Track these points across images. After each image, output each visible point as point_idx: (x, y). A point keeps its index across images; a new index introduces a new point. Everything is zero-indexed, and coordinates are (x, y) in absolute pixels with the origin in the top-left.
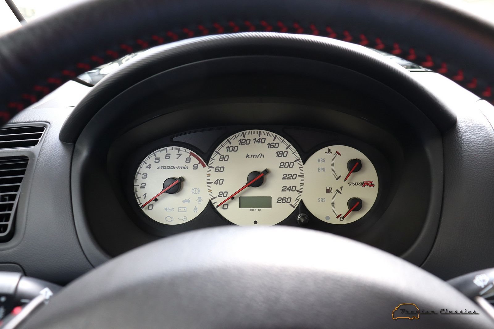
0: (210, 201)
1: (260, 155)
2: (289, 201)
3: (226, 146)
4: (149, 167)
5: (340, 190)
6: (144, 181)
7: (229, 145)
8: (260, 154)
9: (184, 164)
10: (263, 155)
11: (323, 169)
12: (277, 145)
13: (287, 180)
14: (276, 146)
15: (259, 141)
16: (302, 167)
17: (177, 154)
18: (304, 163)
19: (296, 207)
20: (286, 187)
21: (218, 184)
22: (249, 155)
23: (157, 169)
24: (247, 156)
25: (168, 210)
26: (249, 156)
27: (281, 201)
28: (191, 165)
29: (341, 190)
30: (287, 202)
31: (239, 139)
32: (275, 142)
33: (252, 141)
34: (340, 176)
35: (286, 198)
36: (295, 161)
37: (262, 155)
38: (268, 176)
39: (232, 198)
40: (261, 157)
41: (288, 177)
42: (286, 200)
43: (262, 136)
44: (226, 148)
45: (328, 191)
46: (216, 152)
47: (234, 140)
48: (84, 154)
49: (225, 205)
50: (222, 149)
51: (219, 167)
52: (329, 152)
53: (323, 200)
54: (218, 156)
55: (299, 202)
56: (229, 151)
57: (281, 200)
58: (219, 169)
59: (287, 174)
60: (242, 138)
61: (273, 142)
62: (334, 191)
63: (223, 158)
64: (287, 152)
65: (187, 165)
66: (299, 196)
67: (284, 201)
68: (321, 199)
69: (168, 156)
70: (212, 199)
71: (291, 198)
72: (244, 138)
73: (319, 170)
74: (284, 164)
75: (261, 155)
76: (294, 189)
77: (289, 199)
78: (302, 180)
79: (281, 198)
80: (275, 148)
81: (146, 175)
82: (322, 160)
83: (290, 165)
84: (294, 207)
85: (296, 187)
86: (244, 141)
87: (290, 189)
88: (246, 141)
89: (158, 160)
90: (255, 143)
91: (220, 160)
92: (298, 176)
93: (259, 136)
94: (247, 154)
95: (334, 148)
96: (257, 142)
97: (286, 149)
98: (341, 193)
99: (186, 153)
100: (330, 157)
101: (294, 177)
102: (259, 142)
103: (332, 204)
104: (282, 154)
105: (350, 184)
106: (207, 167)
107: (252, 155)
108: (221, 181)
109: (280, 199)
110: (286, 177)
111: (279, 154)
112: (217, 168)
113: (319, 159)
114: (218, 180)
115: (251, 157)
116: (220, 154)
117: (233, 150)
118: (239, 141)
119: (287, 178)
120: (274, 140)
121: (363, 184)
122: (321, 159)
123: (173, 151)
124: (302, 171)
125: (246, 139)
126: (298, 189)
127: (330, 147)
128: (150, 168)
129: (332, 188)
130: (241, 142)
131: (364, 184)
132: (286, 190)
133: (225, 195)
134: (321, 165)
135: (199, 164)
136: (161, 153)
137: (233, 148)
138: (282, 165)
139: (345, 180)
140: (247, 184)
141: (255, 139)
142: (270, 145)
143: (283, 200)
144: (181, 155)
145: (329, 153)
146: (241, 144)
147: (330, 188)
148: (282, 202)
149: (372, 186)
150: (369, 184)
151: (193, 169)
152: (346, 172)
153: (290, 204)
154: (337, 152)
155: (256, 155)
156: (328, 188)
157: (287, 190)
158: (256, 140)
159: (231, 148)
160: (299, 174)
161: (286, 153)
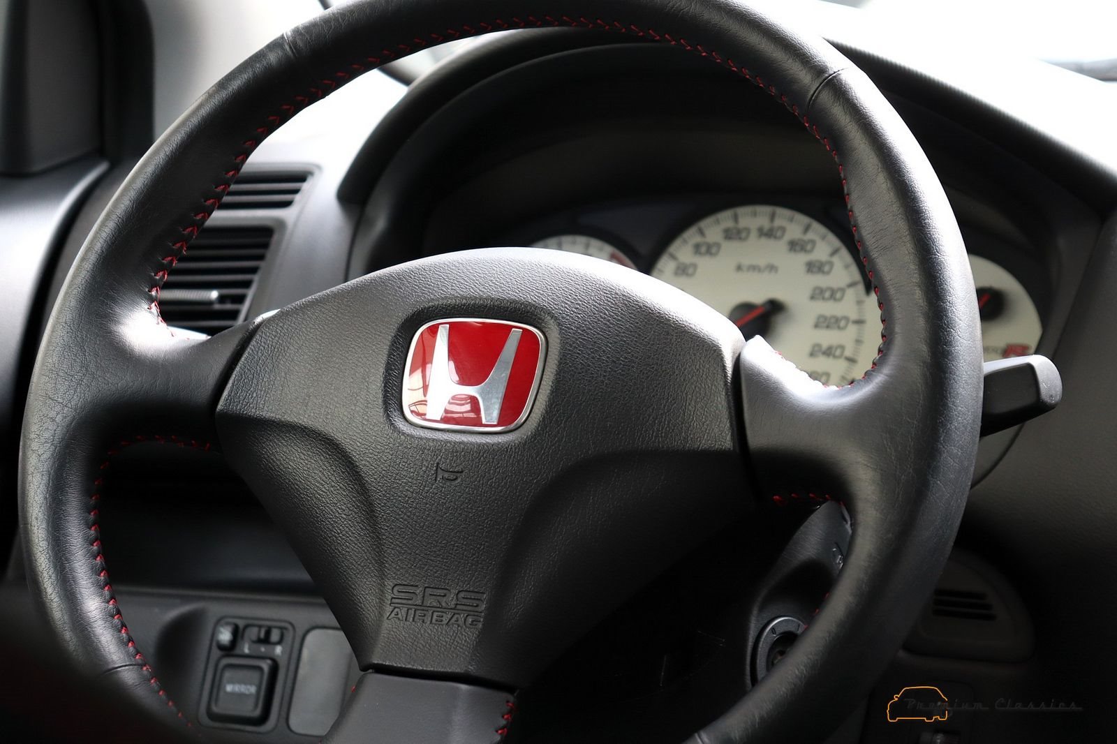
1: (769, 266)
2: (824, 380)
3: (694, 241)
7: (698, 239)
10: (777, 268)
12: (810, 245)
13: (824, 329)
14: (808, 248)
15: (769, 234)
16: (863, 302)
18: (868, 292)
20: (821, 346)
22: (743, 266)
24: (739, 268)
26: (742, 269)
31: (724, 226)
32: (806, 238)
33: (754, 234)
35: (818, 373)
36: (848, 286)
37: (772, 268)
38: (781, 317)
40: (769, 272)
43: (778, 222)
44: (694, 246)
46: (670, 254)
47: (713, 228)
48: (380, 224)
50: (683, 249)
54: (675, 264)
56: (699, 254)
59: (825, 317)
60: (732, 224)
61: (803, 237)
63: (683, 271)
64: (832, 263)
66: (849, 370)
71: (828, 374)
72: (737, 224)
74: (822, 291)
76: (837, 353)
77: (824, 377)
78: (860, 332)
80: (805, 251)
83: (834, 295)
85: (843, 347)
86: (734, 232)
87: (829, 352)
88: (739, 232)
90: (759, 238)
91: (675, 274)
92: (852, 322)
93: (772, 223)
94: (740, 264)
96: (764, 235)
97: (830, 256)
99: (601, 253)
101: (842, 323)
102: (769, 237)
104: (818, 267)
107: (749, 267)
110: (825, 323)
111: (813, 268)
115: (747, 271)
116: (678, 261)
117: (709, 252)
118: (723, 231)
120: (804, 234)
121: (1003, 349)
123: (575, 246)
124: (861, 311)
125: (740, 226)
126: (848, 353)
130: (729, 235)
131: (1008, 351)
132: (819, 353)
137: (709, 247)
138: (818, 294)
141: (762, 228)
142: (794, 246)
146: (728, 239)
155: (759, 267)
157: (822, 353)
158: (764, 231)
159: (703, 249)
160: (853, 316)
161: (827, 266)
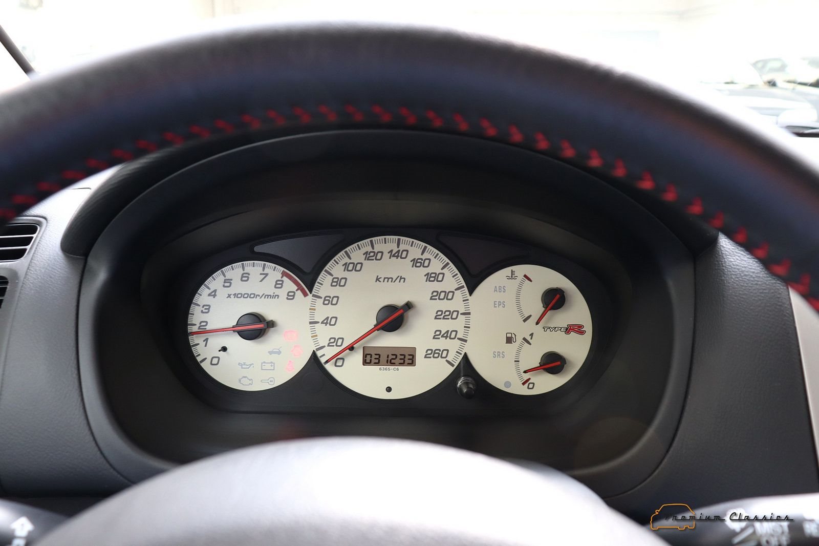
0: (314, 354)
1: (399, 278)
2: (444, 355)
3: (343, 262)
4: (213, 294)
5: (528, 338)
6: (204, 317)
7: (347, 260)
8: (399, 276)
9: (271, 290)
10: (404, 279)
11: (502, 304)
12: (427, 262)
13: (442, 320)
14: (426, 264)
15: (397, 255)
16: (468, 300)
17: (261, 274)
18: (471, 293)
19: (456, 365)
20: (440, 331)
21: (328, 325)
22: (380, 278)
23: (228, 297)
24: (378, 279)
25: (243, 366)
26: (380, 280)
27: (432, 356)
28: (283, 293)
29: (531, 339)
30: (442, 357)
31: (364, 250)
32: (424, 257)
33: (386, 255)
34: (530, 316)
35: (440, 350)
36: (456, 290)
38: (410, 313)
39: (351, 348)
40: (400, 282)
41: (443, 315)
42: (440, 353)
43: (402, 247)
44: (343, 265)
45: (509, 340)
46: (326, 271)
47: (357, 252)
48: (101, 276)
49: (338, 360)
50: (336, 267)
51: (330, 297)
52: (512, 275)
53: (501, 355)
54: (330, 278)
55: (461, 356)
56: (348, 270)
57: (432, 354)
58: (331, 299)
59: (442, 311)
60: (369, 249)
61: (421, 257)
62: (519, 339)
63: (337, 282)
64: (443, 274)
65: (277, 291)
66: (462, 347)
67: (436, 355)
68: (498, 352)
69: (245, 277)
70: (318, 349)
71: (448, 351)
72: (373, 249)
73: (495, 304)
74: (438, 293)
75: (401, 278)
76: (453, 336)
77: (445, 353)
78: (467, 321)
79: (432, 350)
80: (424, 267)
81: (208, 308)
82: (500, 289)
83: (447, 296)
84: (453, 365)
85: (456, 331)
86: (372, 254)
87: (447, 335)
88: (376, 254)
89: (228, 282)
90: (390, 258)
91: (332, 285)
92: (461, 314)
93: (398, 247)
94: (378, 276)
95: (521, 270)
96: (394, 256)
97: (442, 269)
98: (530, 344)
99: (275, 272)
101: (454, 316)
102: (397, 257)
103: (515, 361)
104: (434, 277)
105: (546, 328)
106: (310, 295)
107: (385, 278)
108: (334, 320)
109: (429, 352)
110: (441, 315)
111: (430, 277)
112: (327, 298)
113: (496, 287)
114: (328, 318)
115: (384, 281)
116: (332, 275)
117: (354, 269)
118: (364, 254)
119: (442, 317)
120: (422, 254)
121: (567, 329)
122: (499, 287)
123: (254, 268)
124: (467, 306)
125: (376, 250)
126: (460, 335)
127: (514, 268)
128: (214, 296)
129: (515, 336)
130: (368, 256)
131: (569, 330)
132: (440, 337)
133: (339, 343)
134: (499, 297)
135: (297, 290)
136: (234, 271)
137: (355, 265)
138: (435, 296)
139: (537, 323)
140: (375, 326)
141: (391, 251)
142: (416, 263)
143: (435, 353)
144: (267, 275)
145: (512, 277)
146: (368, 259)
147: (513, 336)
148: (434, 357)
149: (582, 333)
150: (577, 329)
151: (287, 299)
152: (540, 307)
153: (447, 361)
154: (525, 276)
155: (392, 278)
156: (509, 335)
157: (442, 336)
158: (393, 254)
159: (351, 266)
160: (462, 310)
161: (441, 276)
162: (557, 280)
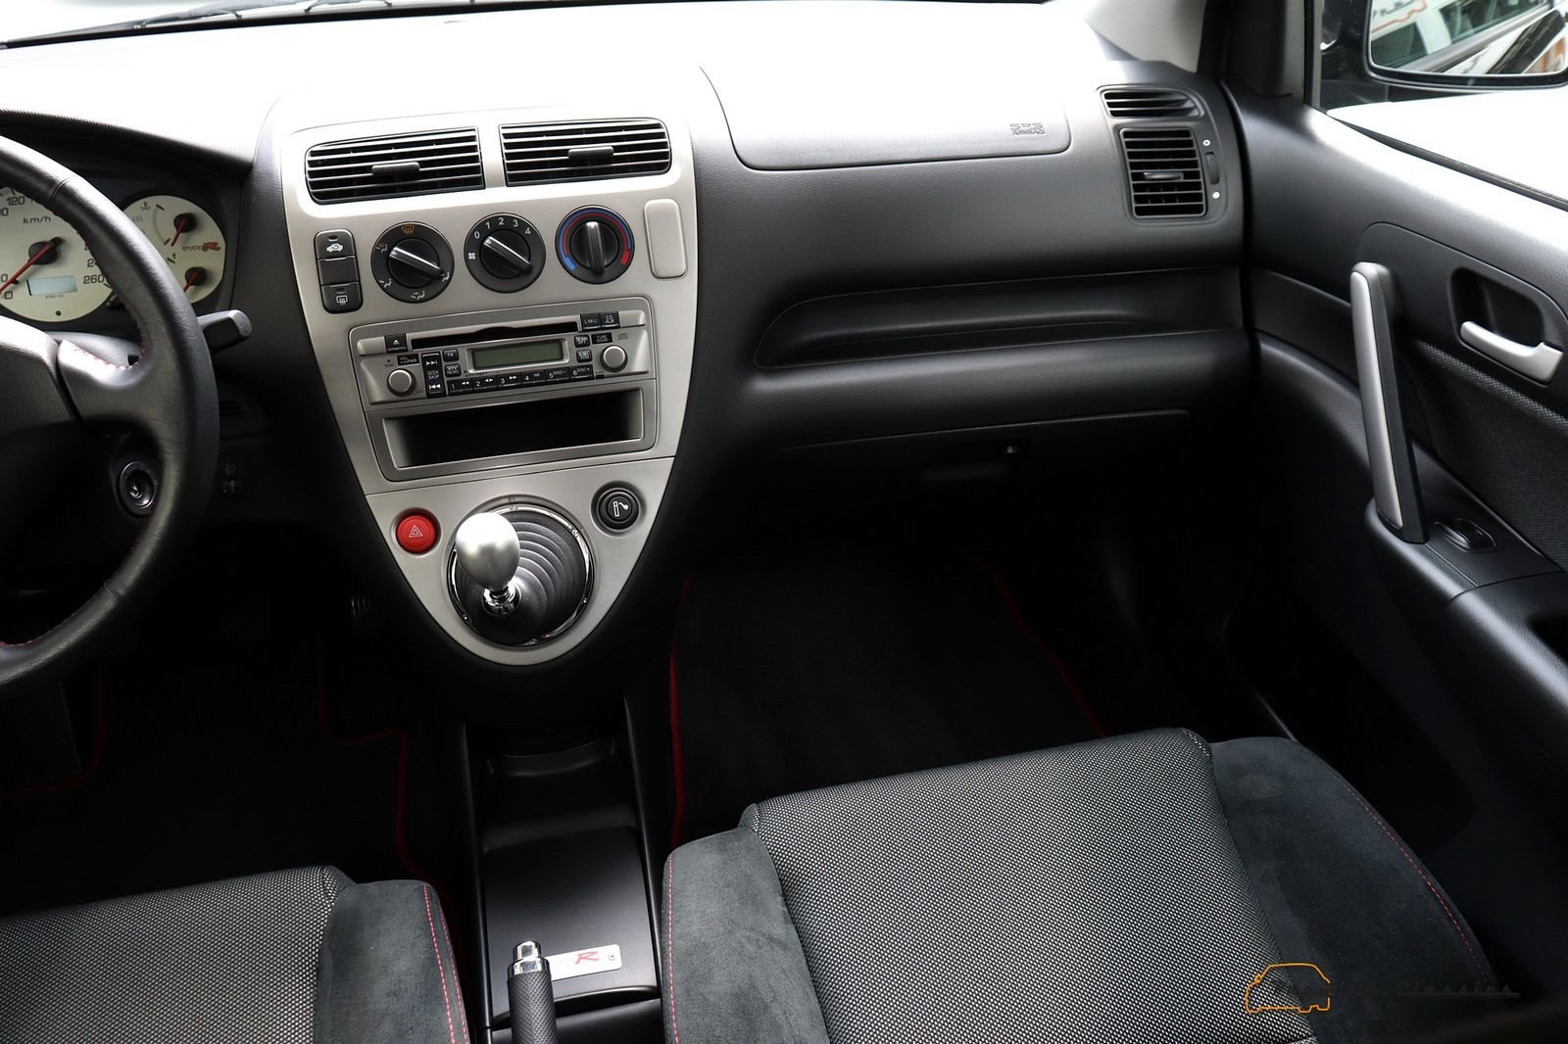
1: (44, 217)
2: (101, 280)
5: (172, 258)
10: (49, 218)
20: (92, 260)
24: (25, 221)
26: (27, 221)
29: (175, 258)
30: (99, 282)
31: (6, 197)
33: (28, 199)
34: (168, 239)
35: (96, 276)
38: (62, 247)
39: (15, 282)
40: (45, 221)
42: (97, 278)
49: (7, 294)
57: (90, 280)
60: (10, 195)
67: (94, 281)
72: (14, 195)
75: (46, 218)
77: (101, 277)
79: (89, 276)
82: (138, 219)
86: (14, 200)
88: (18, 199)
90: (32, 201)
94: (24, 218)
95: (152, 201)
98: (173, 263)
100: (150, 213)
105: (184, 247)
107: (30, 220)
109: (87, 279)
115: (30, 223)
117: (2, 214)
118: (7, 200)
121: (202, 247)
122: (136, 217)
125: (17, 196)
127: (147, 200)
130: (11, 202)
131: (206, 247)
132: (93, 265)
133: (4, 279)
137: (1, 211)
139: (172, 245)
140: (30, 261)
143: (92, 279)
145: (145, 207)
146: (12, 204)
148: (92, 282)
149: (219, 249)
150: (214, 246)
152: (174, 231)
153: (104, 284)
154: (157, 206)
155: (38, 219)
162: (185, 206)
